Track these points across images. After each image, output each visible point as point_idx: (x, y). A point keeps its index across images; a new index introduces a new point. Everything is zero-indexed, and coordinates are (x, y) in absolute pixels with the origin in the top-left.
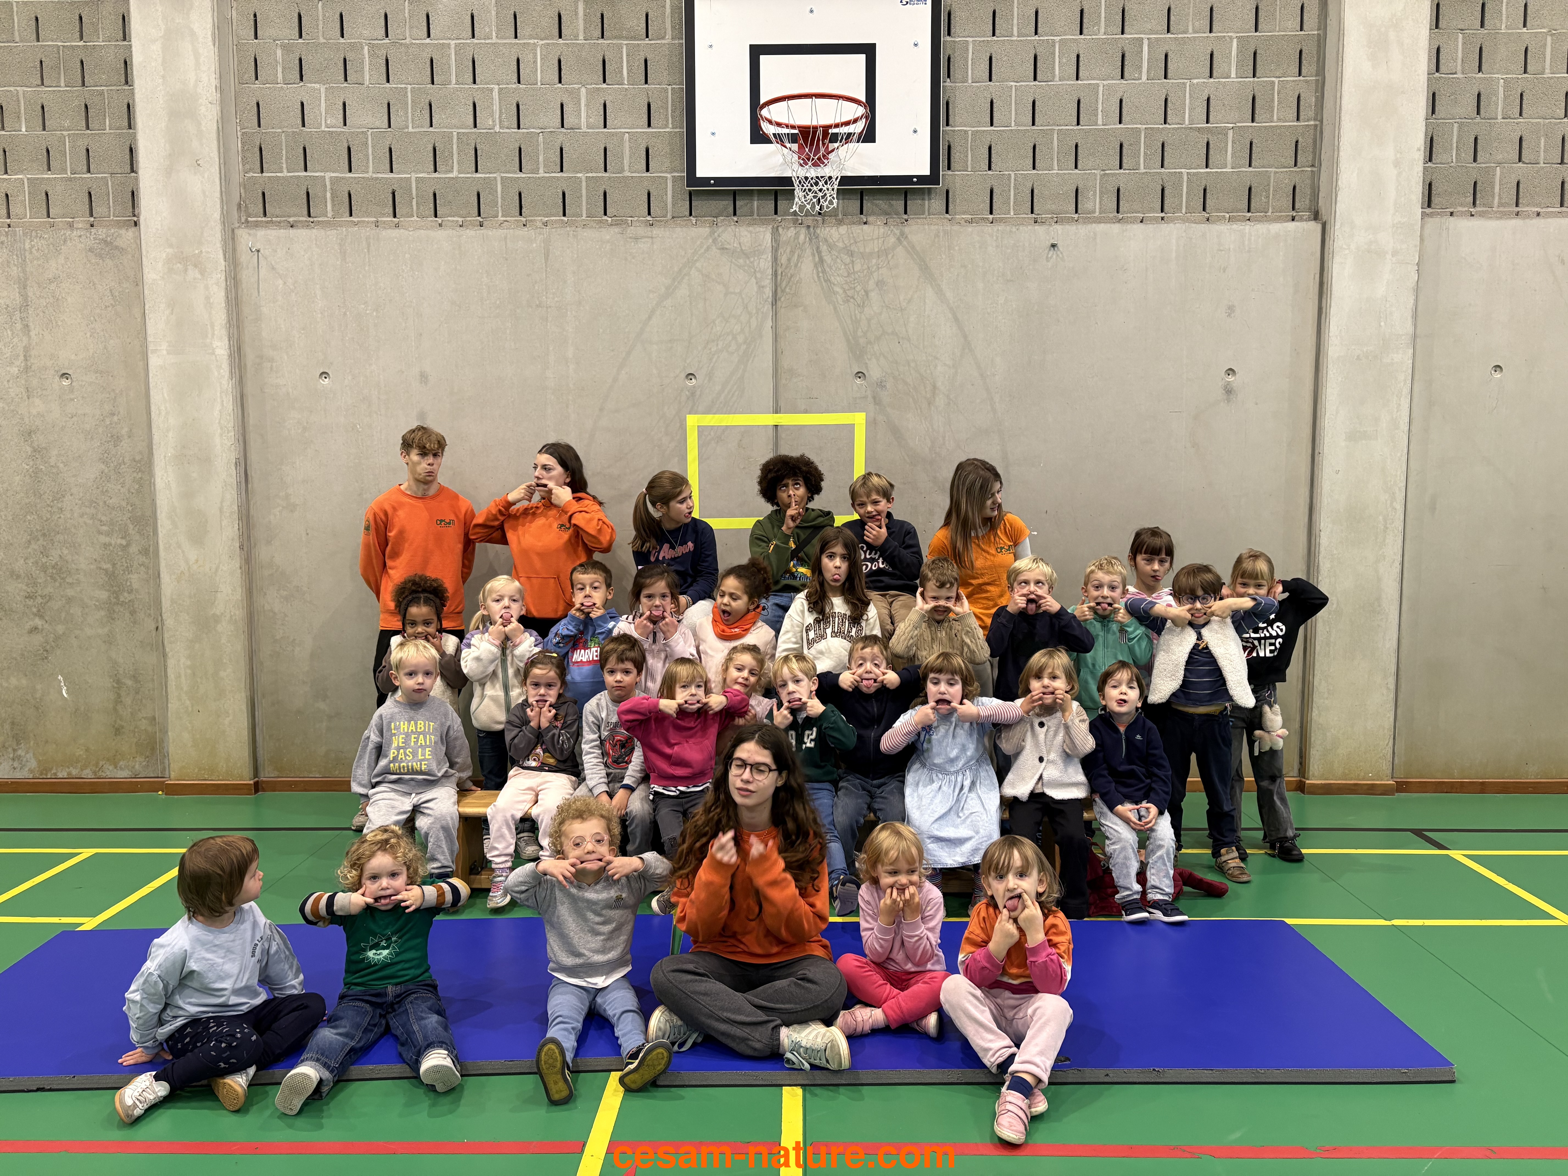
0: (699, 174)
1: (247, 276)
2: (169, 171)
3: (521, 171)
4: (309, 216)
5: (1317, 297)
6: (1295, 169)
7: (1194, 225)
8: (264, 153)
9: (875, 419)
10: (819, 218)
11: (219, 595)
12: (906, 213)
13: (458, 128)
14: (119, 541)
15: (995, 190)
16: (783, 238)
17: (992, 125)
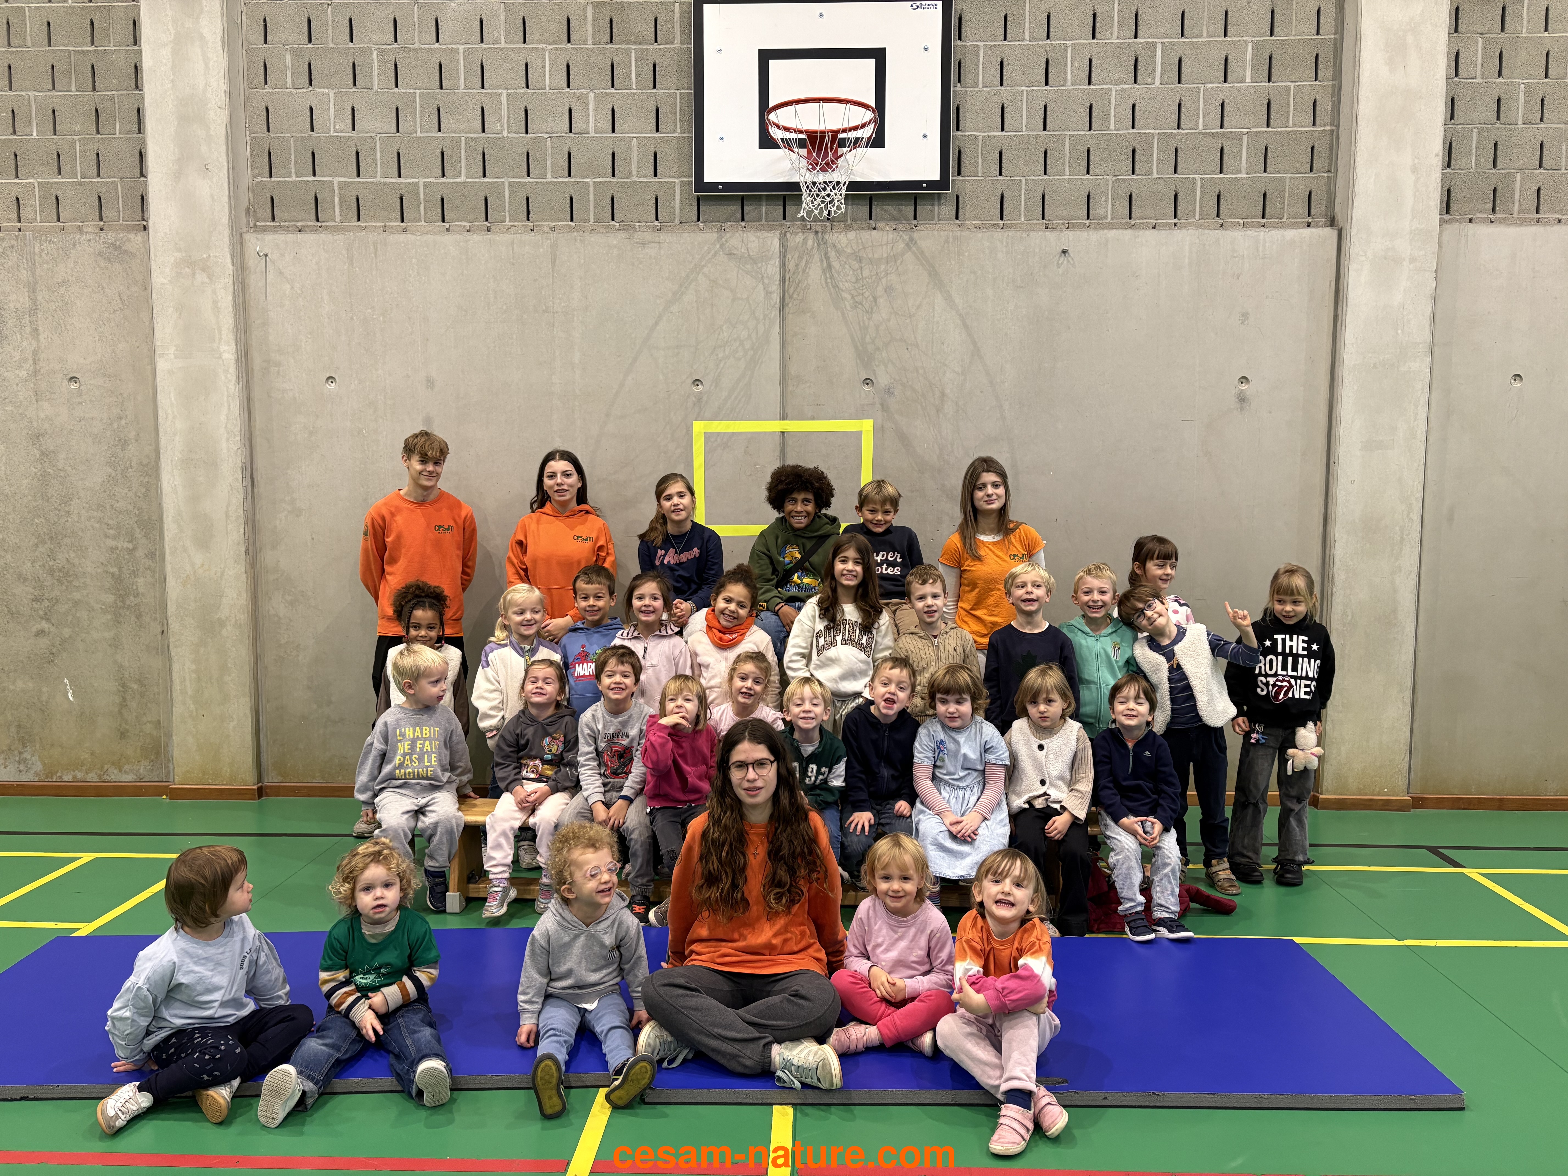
0: (707, 180)
1: (254, 281)
2: (178, 175)
3: (528, 176)
4: (317, 220)
5: (1332, 305)
6: (1311, 175)
7: (1206, 231)
8: (272, 157)
9: (882, 427)
10: (828, 224)
11: (224, 600)
12: (915, 218)
13: (466, 133)
14: (126, 545)
15: (1005, 196)
16: (791, 244)
17: (1003, 130)
